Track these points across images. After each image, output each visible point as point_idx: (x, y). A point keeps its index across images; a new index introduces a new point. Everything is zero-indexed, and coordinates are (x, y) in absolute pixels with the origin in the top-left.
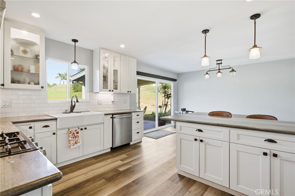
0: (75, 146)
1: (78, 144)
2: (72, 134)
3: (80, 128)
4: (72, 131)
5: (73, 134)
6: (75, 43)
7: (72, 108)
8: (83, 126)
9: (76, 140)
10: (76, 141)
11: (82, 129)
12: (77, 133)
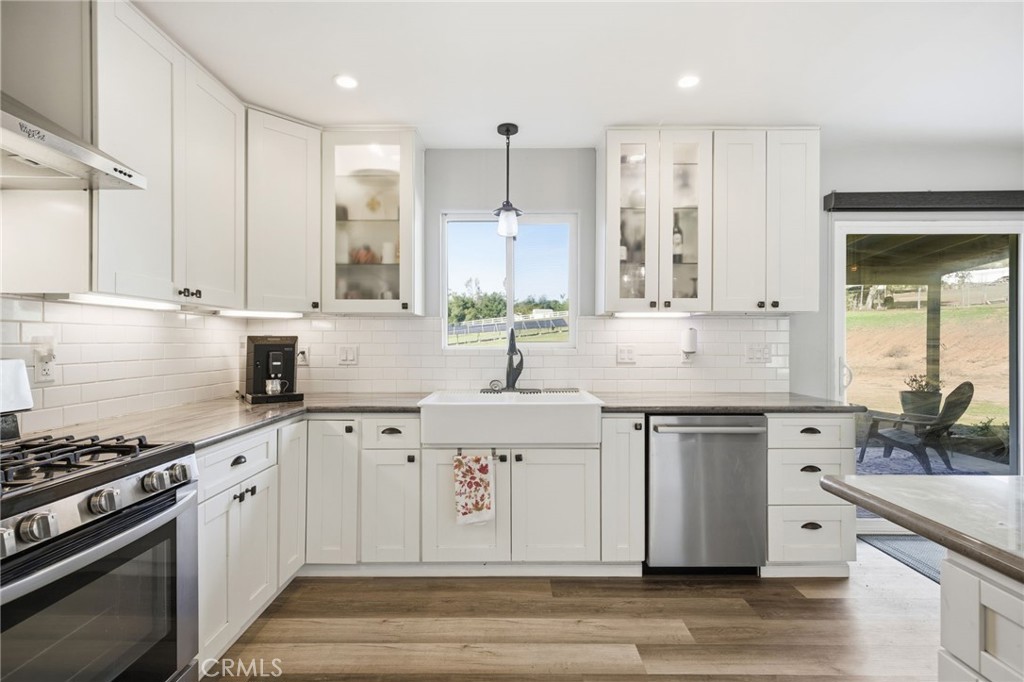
0: (474, 517)
1: (486, 515)
2: (463, 469)
3: (499, 453)
4: (464, 461)
5: (467, 471)
6: (508, 138)
7: (514, 373)
8: (510, 446)
9: (479, 495)
10: (479, 499)
11: (503, 459)
12: (484, 470)
